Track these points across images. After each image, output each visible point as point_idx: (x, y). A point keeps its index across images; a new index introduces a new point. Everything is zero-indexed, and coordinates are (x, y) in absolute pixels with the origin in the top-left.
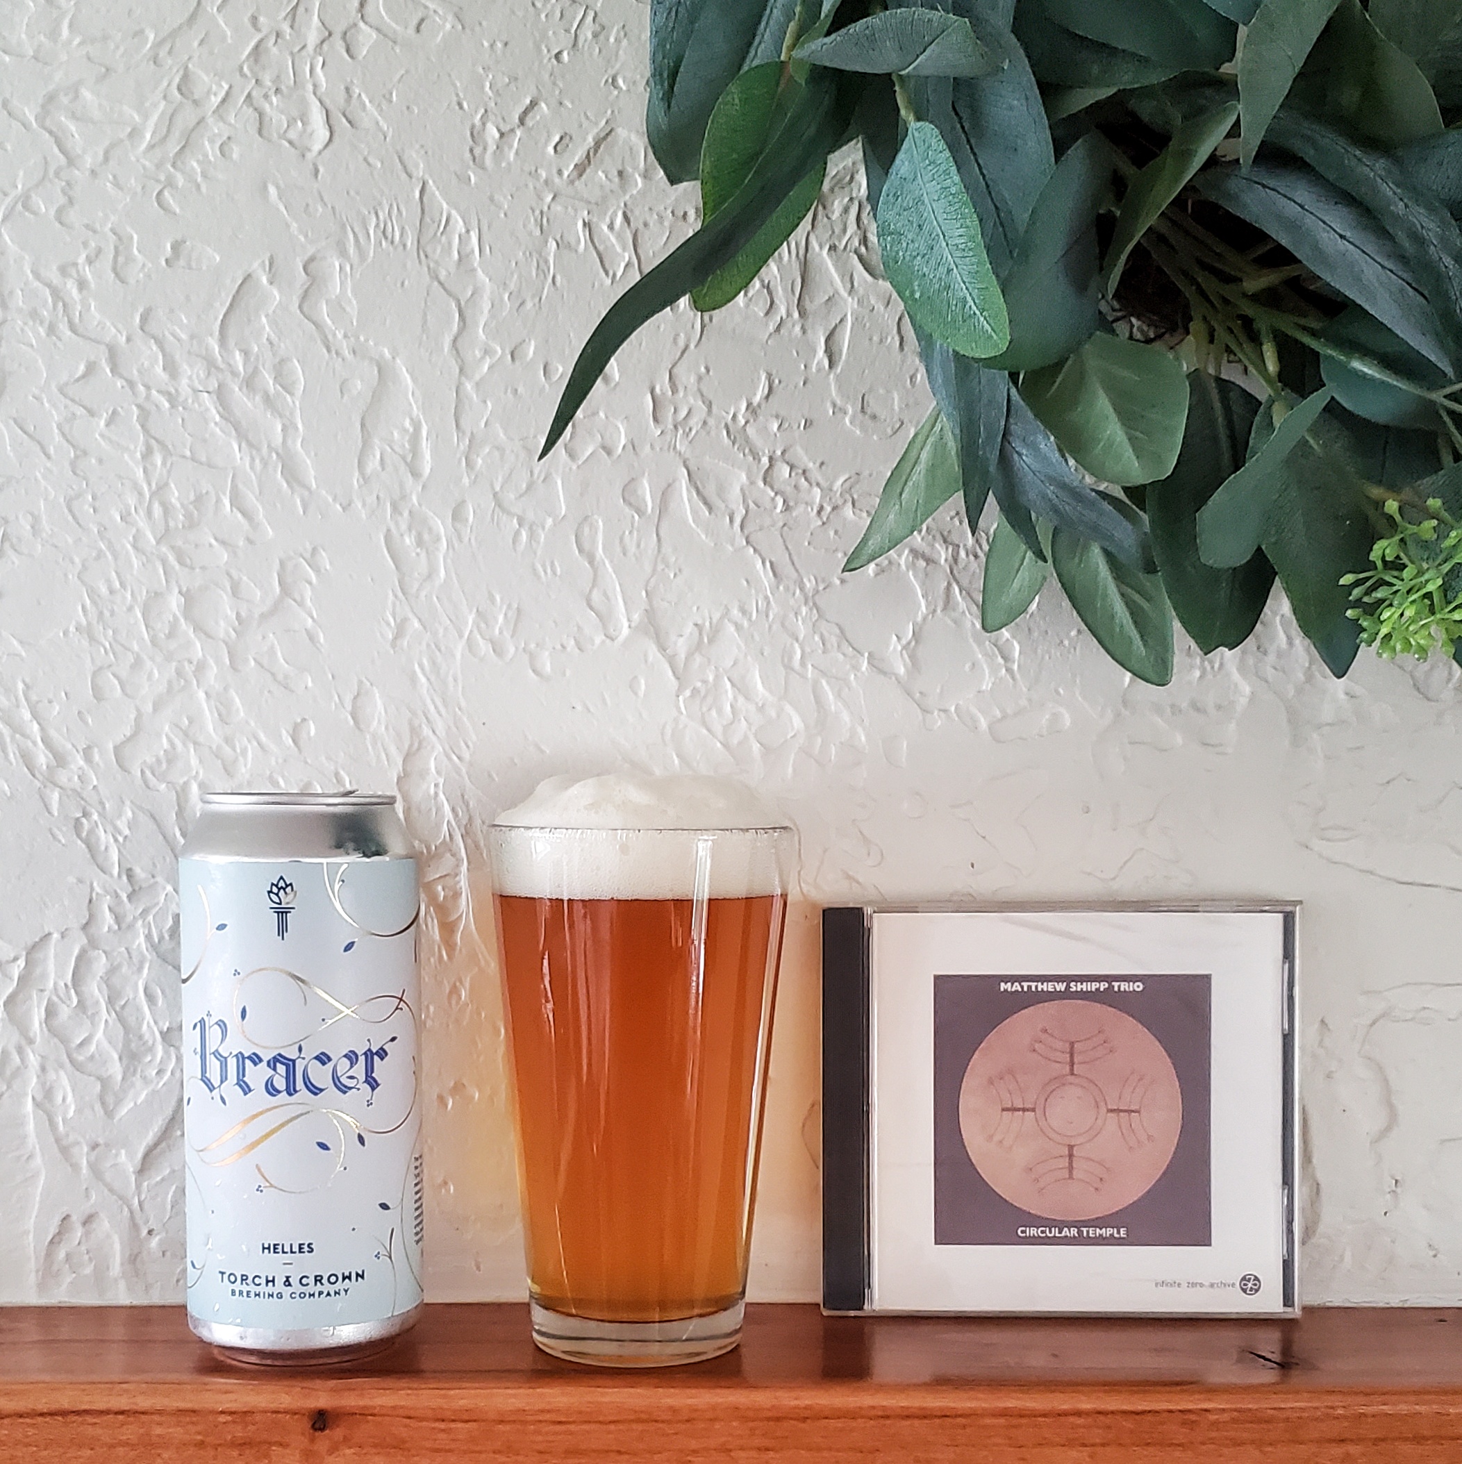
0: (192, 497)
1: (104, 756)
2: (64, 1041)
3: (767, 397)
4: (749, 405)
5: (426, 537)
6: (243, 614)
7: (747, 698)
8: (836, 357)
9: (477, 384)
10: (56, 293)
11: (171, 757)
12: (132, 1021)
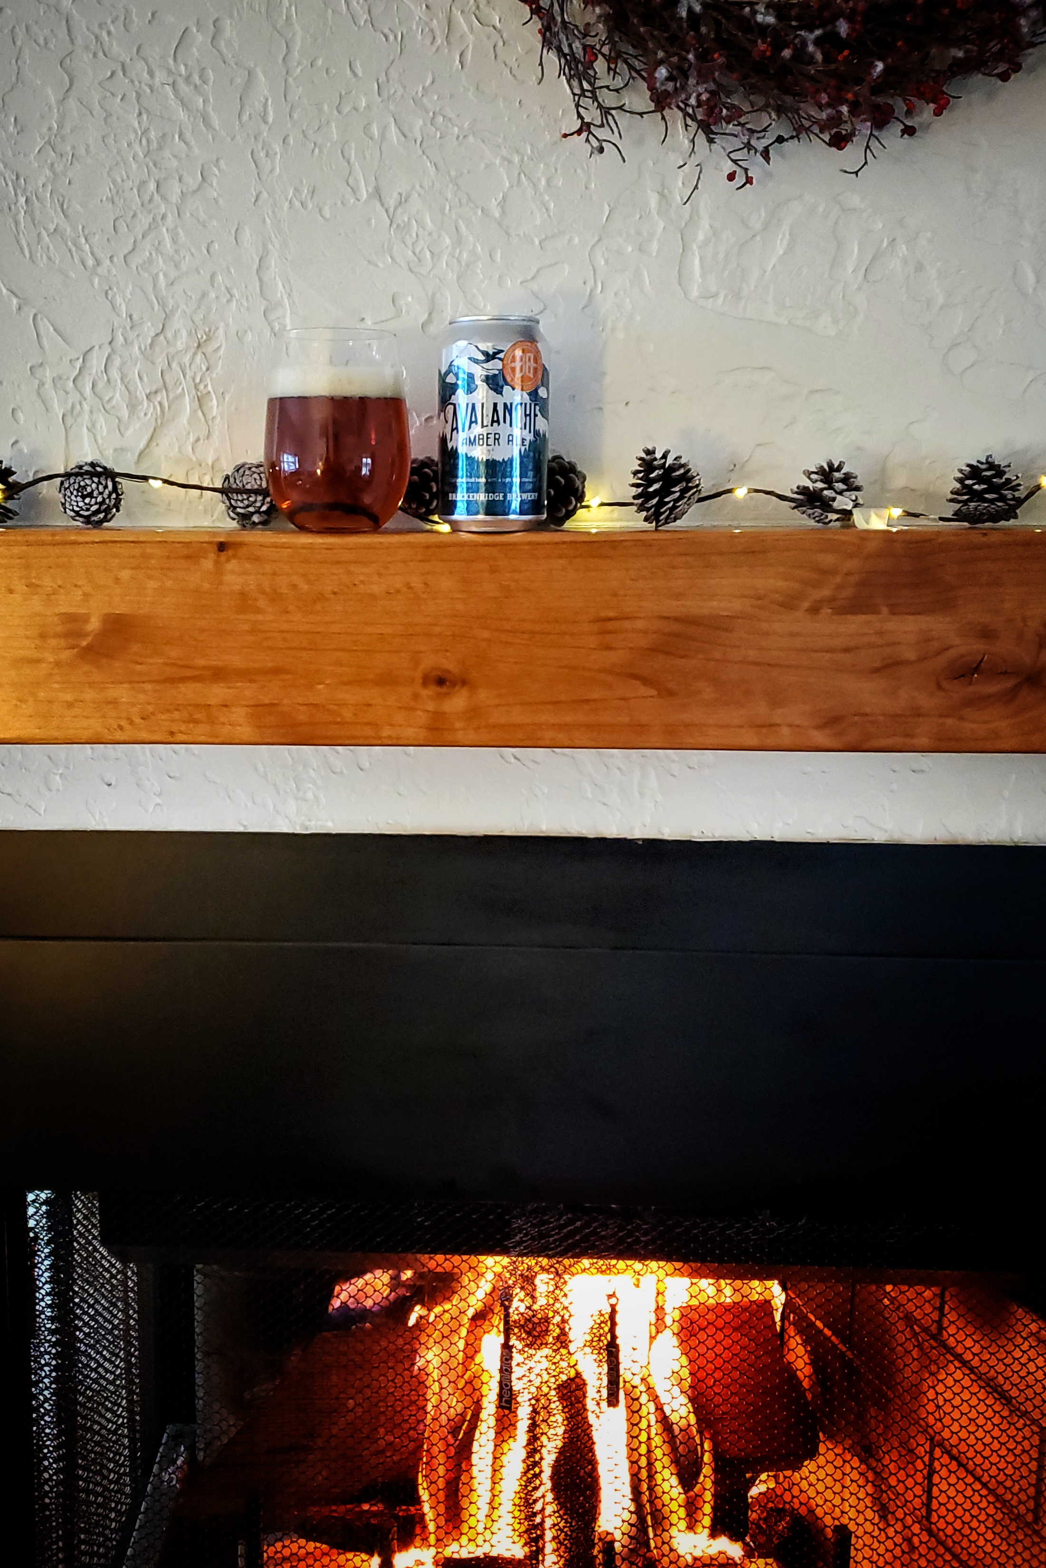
0: (161, 134)
1: (119, 260)
2: (101, 399)
3: (433, 82)
4: (423, 88)
5: (270, 152)
6: (184, 191)
7: (424, 229)
8: (464, 64)
9: (294, 79)
10: (97, 37)
11: (150, 260)
12: (132, 389)
